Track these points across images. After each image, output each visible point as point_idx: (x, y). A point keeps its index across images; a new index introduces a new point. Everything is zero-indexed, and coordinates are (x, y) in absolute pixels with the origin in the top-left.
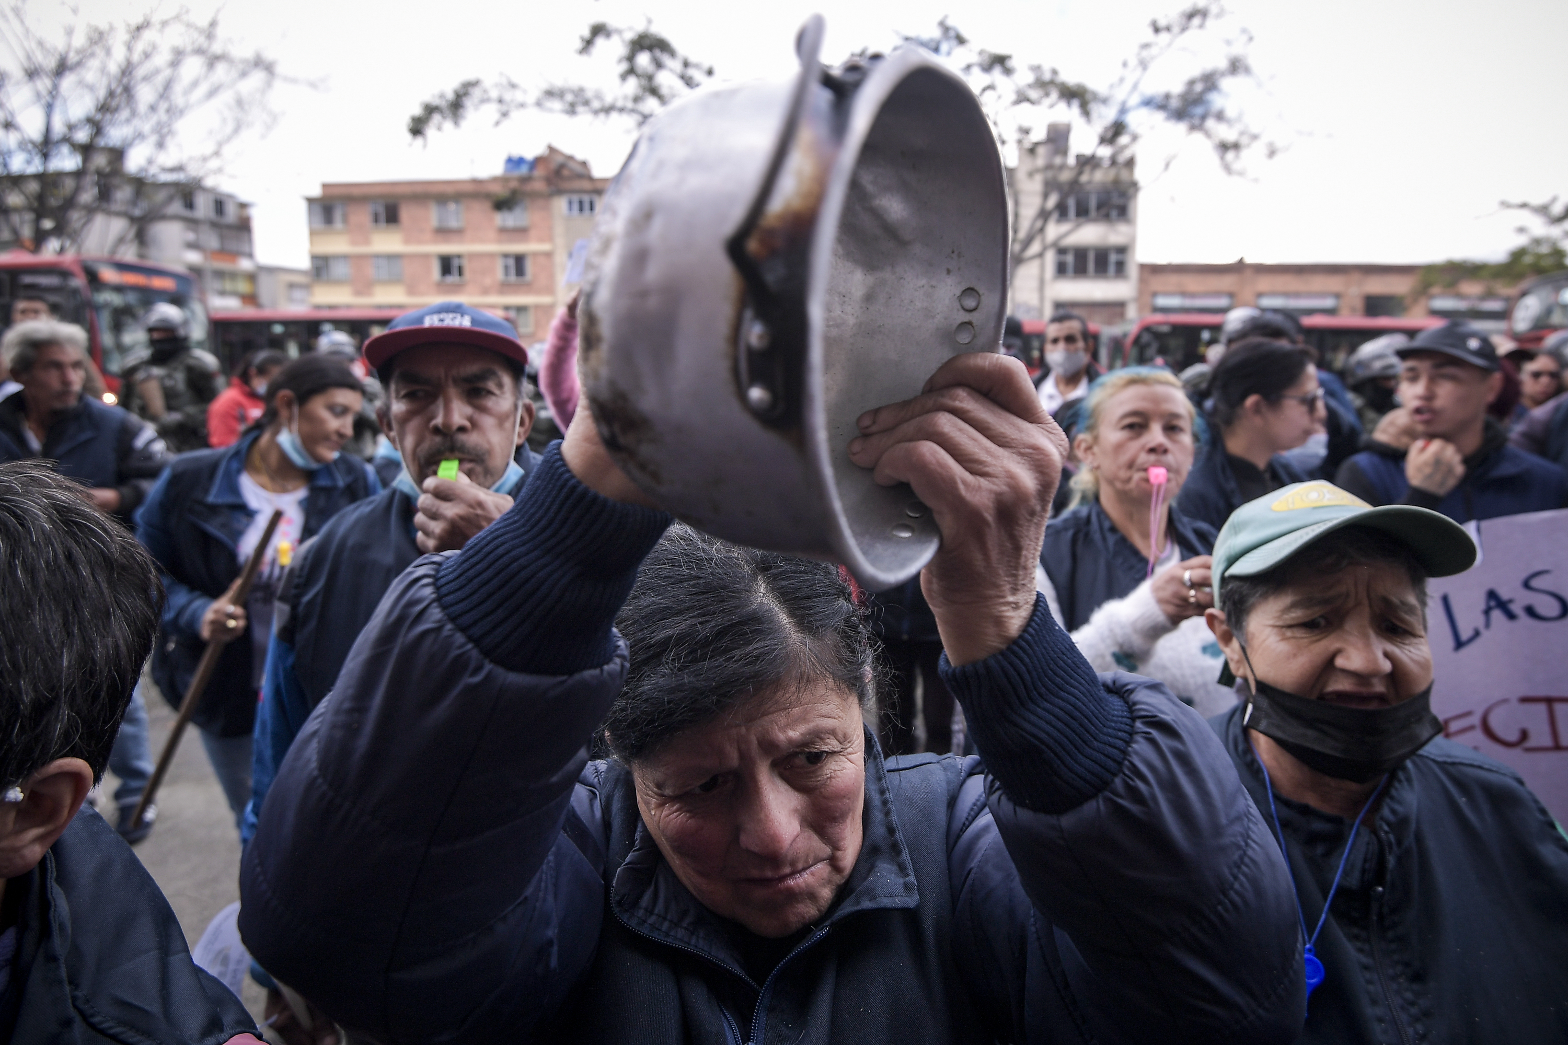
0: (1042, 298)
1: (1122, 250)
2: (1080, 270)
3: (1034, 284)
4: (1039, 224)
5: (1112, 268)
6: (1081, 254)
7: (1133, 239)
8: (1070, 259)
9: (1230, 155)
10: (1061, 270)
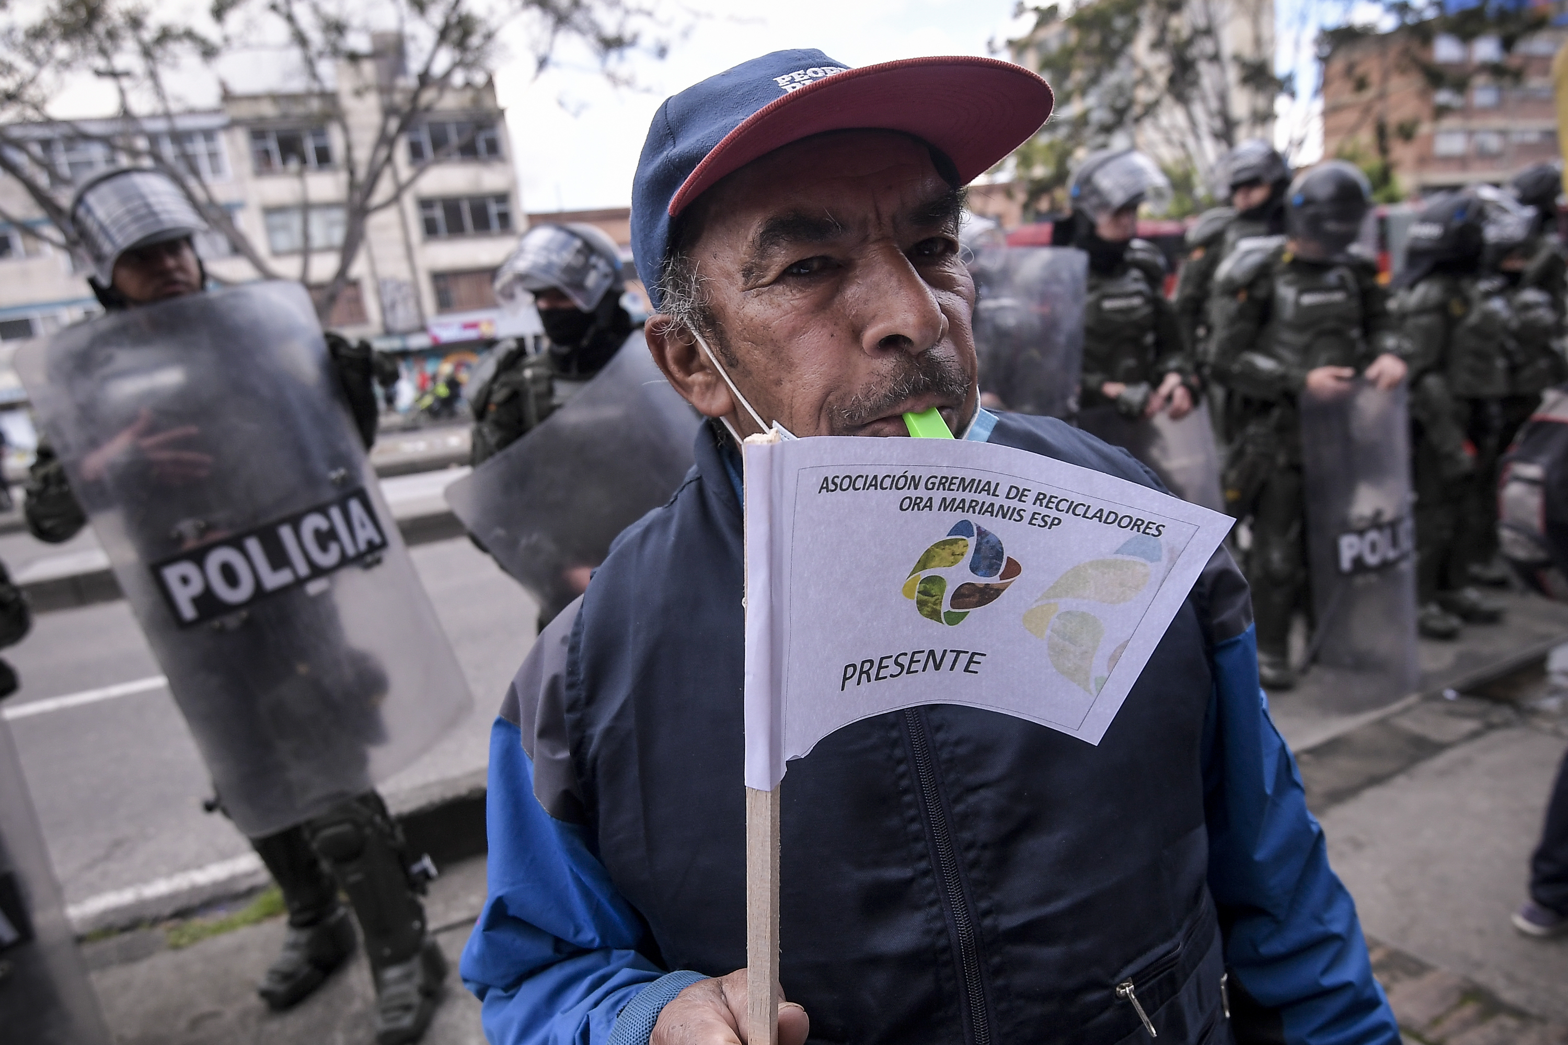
0: (413, 269)
1: (503, 198)
2: (456, 229)
3: (399, 250)
4: (383, 154)
5: (495, 223)
6: (451, 205)
7: (514, 183)
8: (438, 213)
9: (613, 56)
10: (430, 230)
